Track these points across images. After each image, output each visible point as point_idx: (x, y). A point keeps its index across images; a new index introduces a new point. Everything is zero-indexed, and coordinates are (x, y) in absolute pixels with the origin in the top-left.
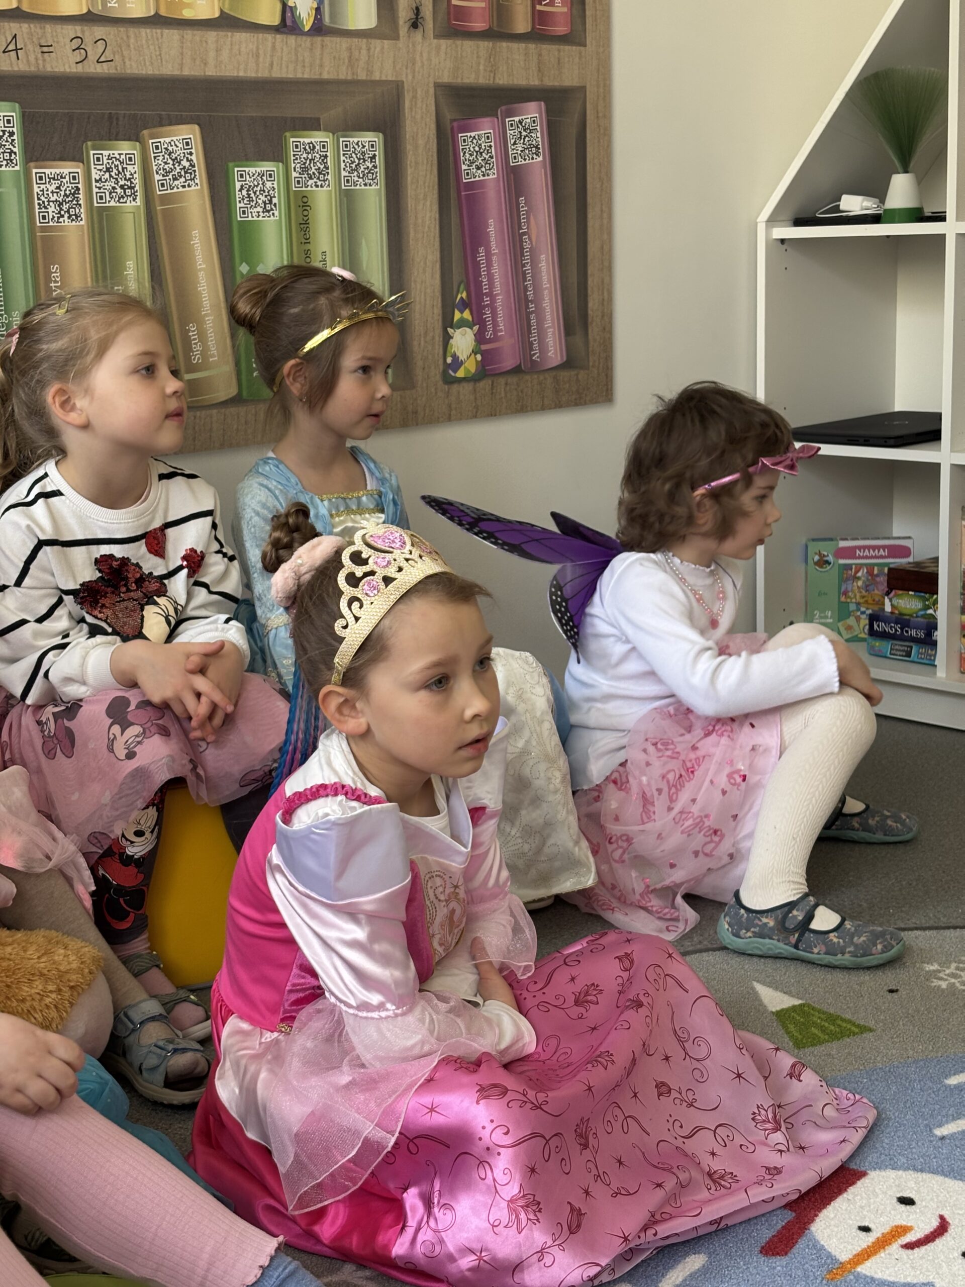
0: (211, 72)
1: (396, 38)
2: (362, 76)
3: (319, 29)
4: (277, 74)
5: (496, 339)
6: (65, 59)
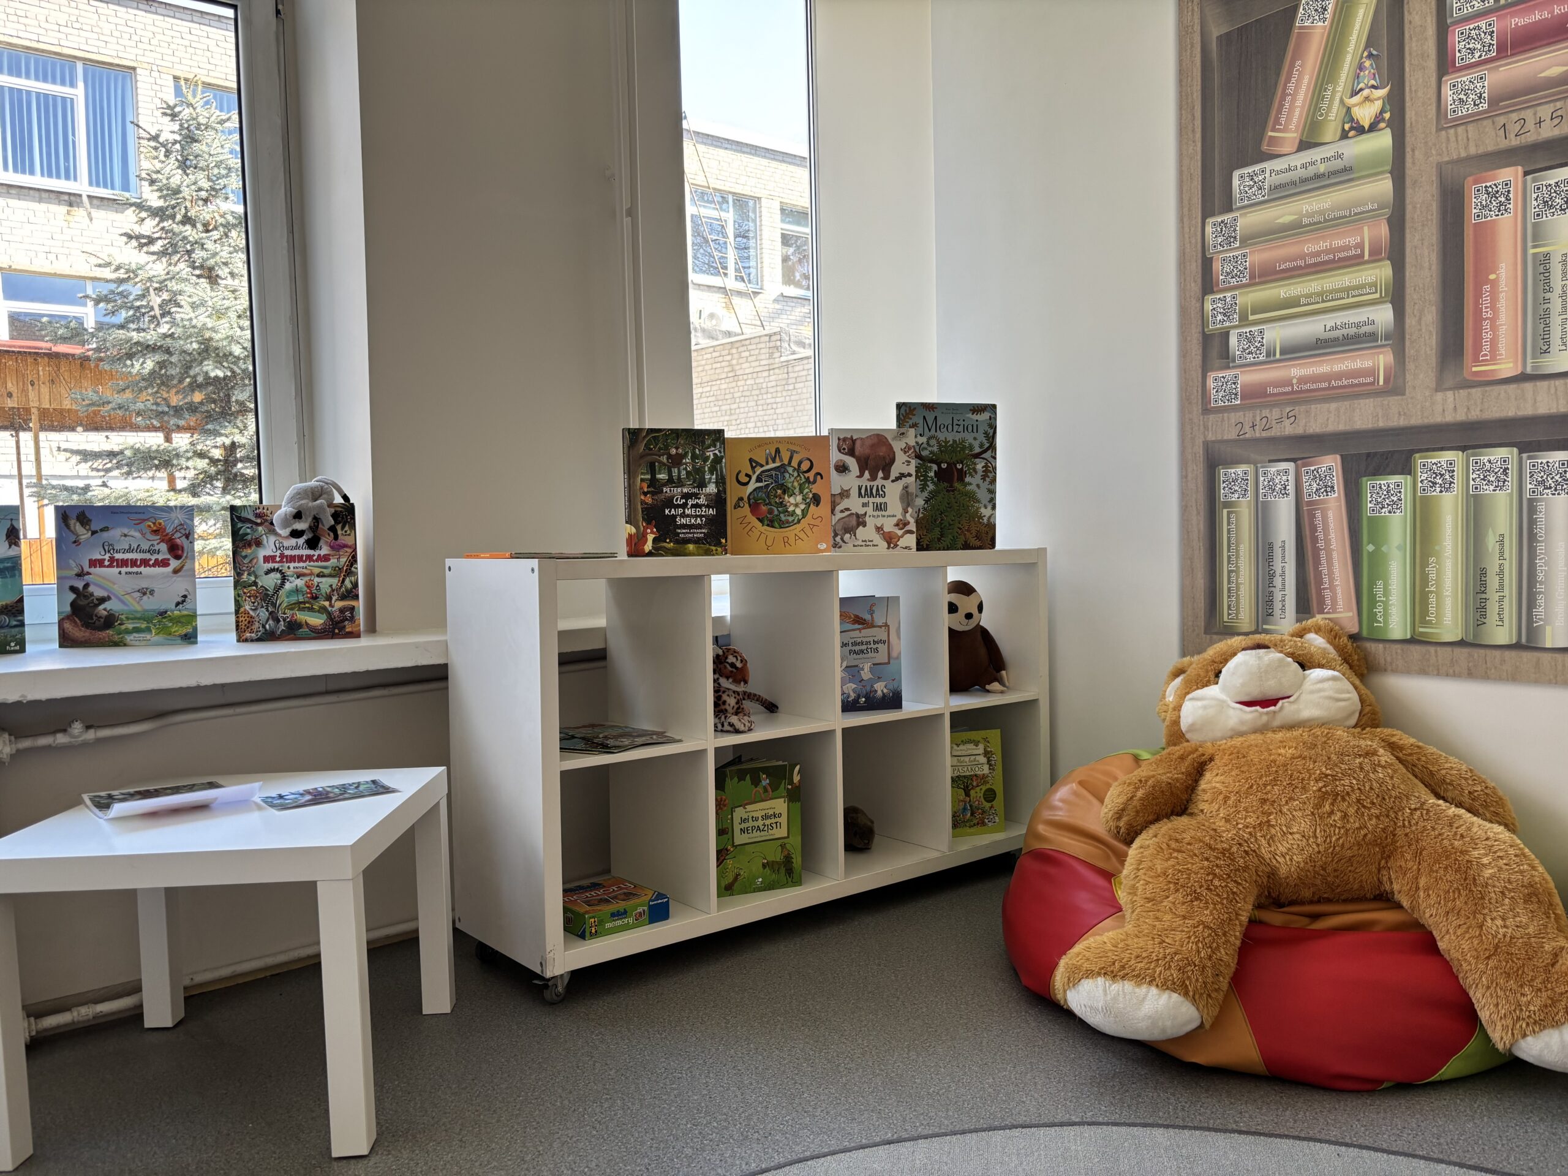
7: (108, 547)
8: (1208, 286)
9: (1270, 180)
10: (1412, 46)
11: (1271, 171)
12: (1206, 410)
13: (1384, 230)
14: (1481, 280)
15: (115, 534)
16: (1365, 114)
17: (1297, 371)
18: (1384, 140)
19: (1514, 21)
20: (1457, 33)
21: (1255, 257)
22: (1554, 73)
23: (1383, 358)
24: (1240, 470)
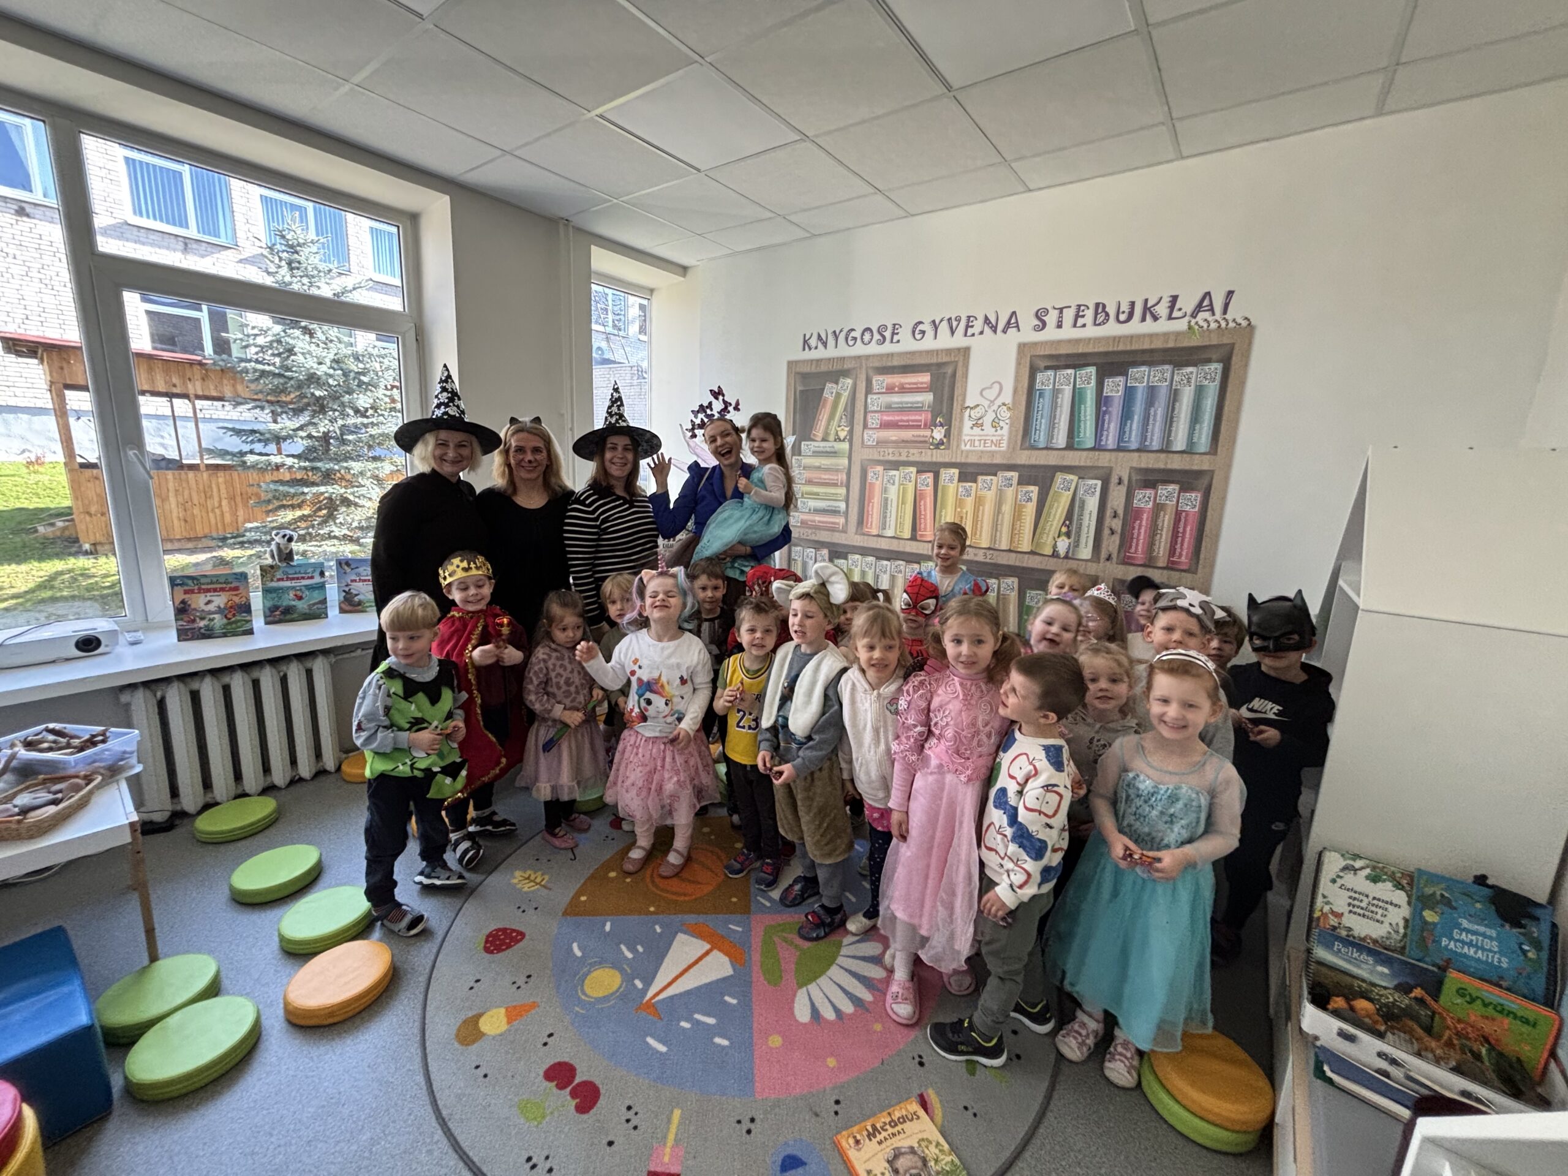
0: (1025, 565)
1: (1098, 562)
3: (1066, 557)
4: (1048, 568)
6: (980, 558)
7: (358, 575)
9: (813, 449)
10: (856, 415)
11: (813, 445)
13: (845, 477)
14: (870, 502)
15: (361, 570)
16: (842, 435)
18: (845, 446)
19: (885, 418)
20: (869, 416)
21: (807, 474)
22: (894, 438)
23: (842, 520)
24: (799, 548)
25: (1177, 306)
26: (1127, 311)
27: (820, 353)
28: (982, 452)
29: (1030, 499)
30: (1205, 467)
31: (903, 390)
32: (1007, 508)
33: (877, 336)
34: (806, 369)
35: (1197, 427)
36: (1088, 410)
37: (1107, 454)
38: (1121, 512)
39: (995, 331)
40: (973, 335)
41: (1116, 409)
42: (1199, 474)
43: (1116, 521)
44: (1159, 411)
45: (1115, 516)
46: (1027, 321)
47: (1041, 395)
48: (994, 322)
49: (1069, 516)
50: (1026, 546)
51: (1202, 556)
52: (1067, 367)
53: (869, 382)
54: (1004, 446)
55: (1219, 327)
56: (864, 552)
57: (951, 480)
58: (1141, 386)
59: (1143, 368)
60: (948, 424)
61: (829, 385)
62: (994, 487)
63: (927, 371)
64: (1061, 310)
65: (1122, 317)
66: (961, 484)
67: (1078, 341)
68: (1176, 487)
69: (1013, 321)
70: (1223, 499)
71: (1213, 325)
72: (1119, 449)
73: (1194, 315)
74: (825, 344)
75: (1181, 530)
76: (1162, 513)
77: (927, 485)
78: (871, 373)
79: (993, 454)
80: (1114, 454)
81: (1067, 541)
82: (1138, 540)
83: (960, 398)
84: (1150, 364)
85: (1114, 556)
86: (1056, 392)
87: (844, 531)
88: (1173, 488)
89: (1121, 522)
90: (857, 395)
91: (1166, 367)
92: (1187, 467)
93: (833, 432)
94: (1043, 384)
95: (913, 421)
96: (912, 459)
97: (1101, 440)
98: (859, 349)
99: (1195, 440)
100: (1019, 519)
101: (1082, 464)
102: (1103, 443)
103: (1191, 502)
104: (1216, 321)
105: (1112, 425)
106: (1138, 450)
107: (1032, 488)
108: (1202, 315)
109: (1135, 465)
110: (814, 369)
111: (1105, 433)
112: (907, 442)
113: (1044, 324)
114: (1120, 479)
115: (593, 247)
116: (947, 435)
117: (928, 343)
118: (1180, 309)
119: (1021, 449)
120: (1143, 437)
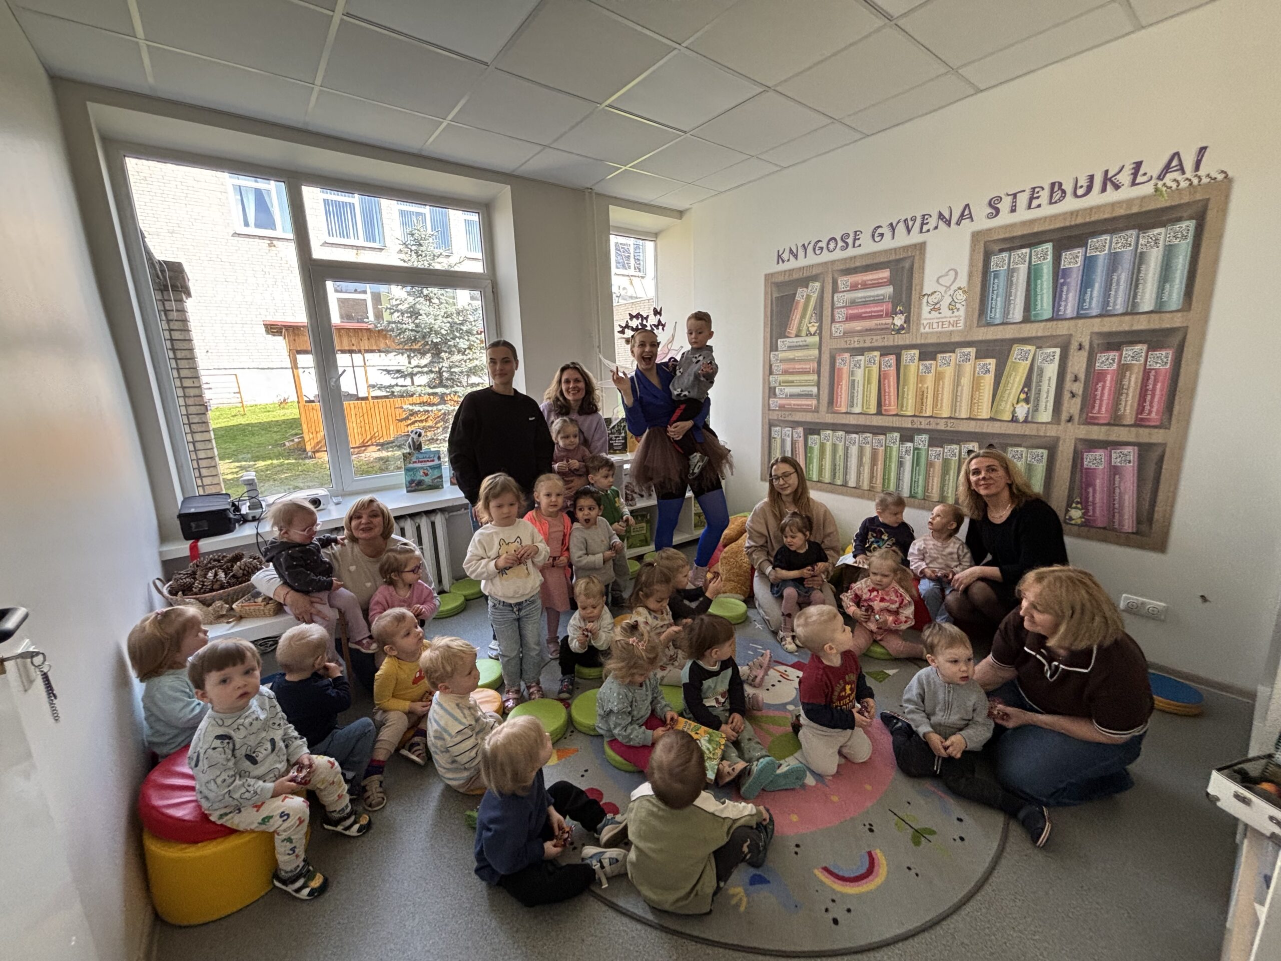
0: (984, 431)
1: (1059, 424)
2: (1042, 434)
3: (1026, 421)
4: (1007, 432)
5: (1094, 515)
6: (942, 427)
8: (771, 373)
9: (788, 344)
10: (825, 312)
11: (788, 342)
12: (769, 410)
13: (816, 365)
14: (838, 385)
16: (813, 330)
17: (793, 402)
18: (817, 338)
19: (850, 312)
20: (836, 311)
21: (783, 366)
22: (859, 328)
23: (814, 402)
24: (778, 428)
25: (1141, 172)
26: (1085, 184)
27: (793, 264)
28: (940, 333)
29: (988, 371)
30: (1177, 324)
31: (865, 286)
32: (966, 381)
33: (840, 244)
34: (781, 279)
35: (1167, 286)
36: (1045, 283)
37: (1066, 324)
38: (1082, 376)
39: (949, 225)
40: (928, 231)
41: (1075, 280)
42: (1169, 332)
43: (1077, 384)
44: (1123, 276)
45: (1076, 379)
46: (980, 211)
47: (996, 276)
48: (947, 217)
49: (1028, 383)
50: (985, 413)
51: (1175, 412)
52: (1022, 247)
53: (835, 283)
54: (961, 325)
55: (1191, 184)
56: (835, 427)
57: (912, 360)
58: (1102, 257)
59: (1104, 237)
60: (907, 311)
61: (800, 290)
62: (952, 363)
63: (888, 267)
64: (1015, 196)
65: (1080, 192)
66: (921, 363)
67: (1032, 222)
68: (1144, 347)
69: (966, 212)
70: (1199, 354)
71: (1184, 184)
72: (1079, 317)
73: (1161, 177)
74: (796, 257)
75: (1150, 387)
76: (1128, 373)
77: (890, 366)
78: (836, 276)
79: (951, 332)
80: (1072, 322)
81: (1026, 407)
82: (1101, 400)
83: (918, 288)
84: (1113, 231)
85: (1076, 418)
86: (1011, 272)
87: (817, 410)
88: (1141, 348)
89: (1082, 385)
90: (825, 295)
91: (1129, 232)
92: (1157, 327)
93: (805, 328)
94: (997, 265)
95: (875, 312)
96: (875, 344)
97: (1059, 310)
98: (826, 257)
99: (1165, 298)
100: (978, 389)
101: (1039, 334)
102: (1061, 313)
103: (1162, 360)
104: (1187, 179)
105: (1071, 295)
106: (1100, 316)
107: (988, 361)
108: (1169, 177)
109: (1096, 330)
110: (787, 279)
111: (1063, 303)
112: (870, 330)
113: (998, 211)
114: (1080, 345)
115: (610, 206)
116: (907, 320)
117: (887, 243)
118: (1145, 174)
119: (979, 326)
120: (1106, 303)
